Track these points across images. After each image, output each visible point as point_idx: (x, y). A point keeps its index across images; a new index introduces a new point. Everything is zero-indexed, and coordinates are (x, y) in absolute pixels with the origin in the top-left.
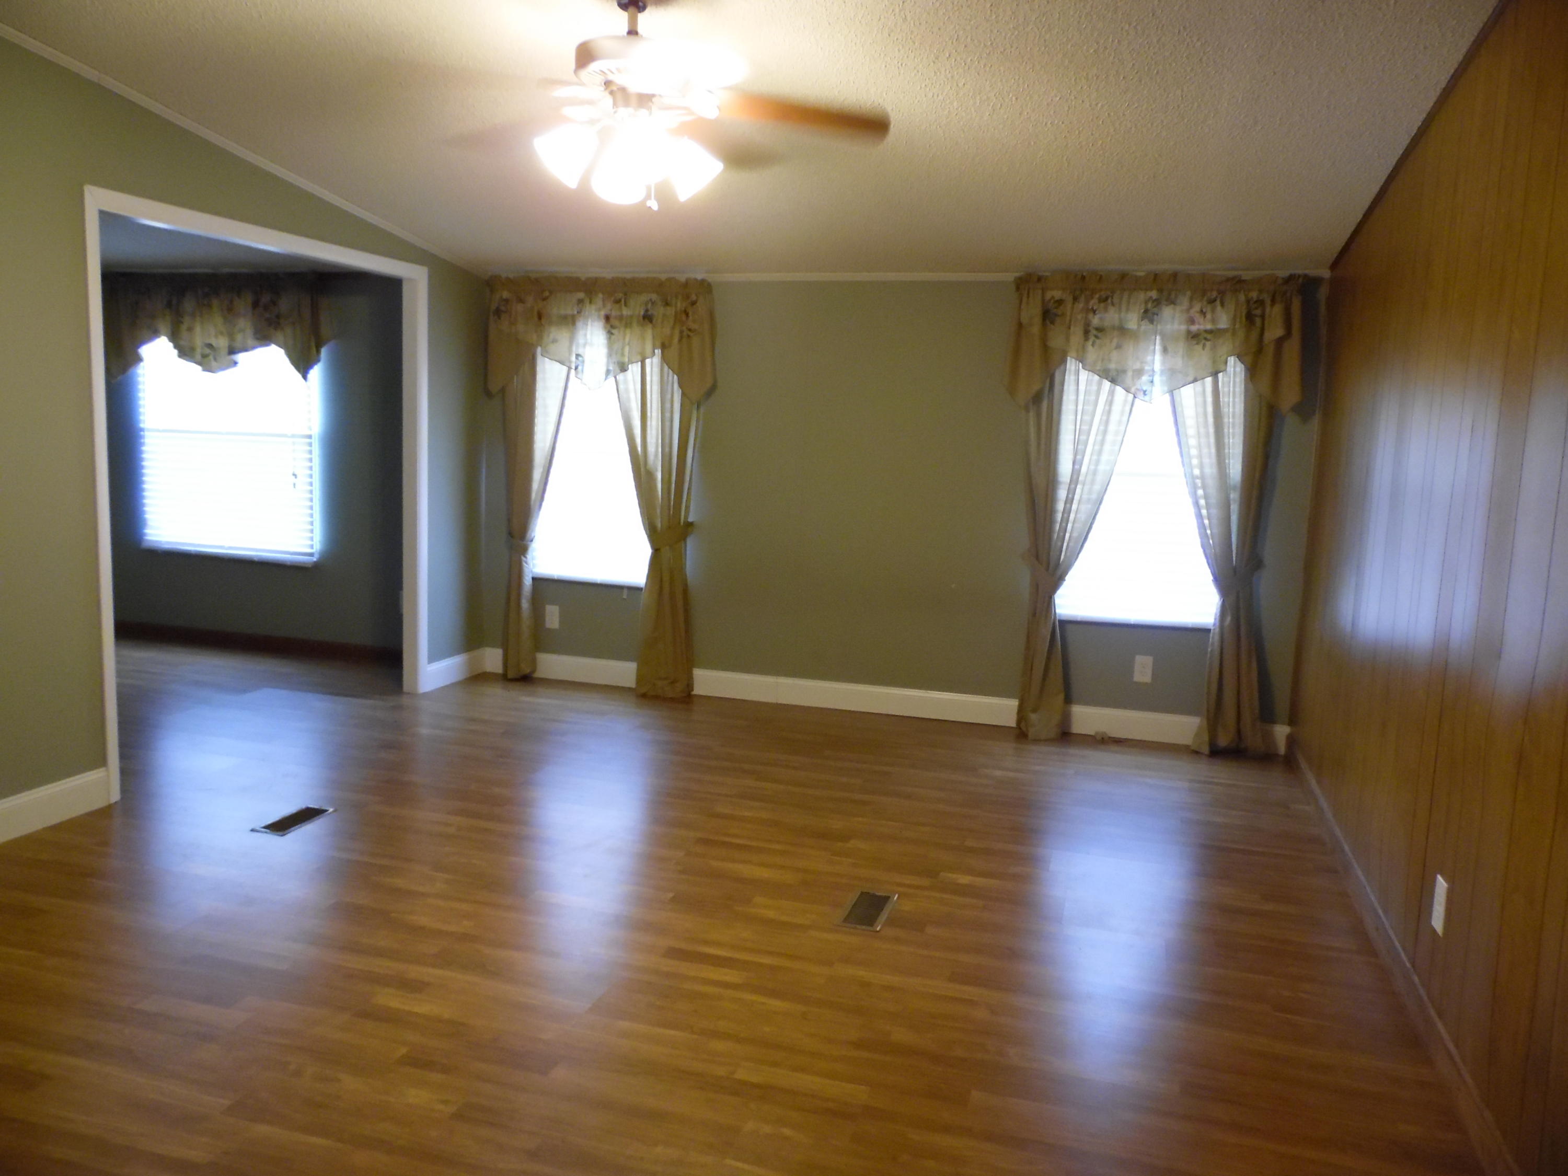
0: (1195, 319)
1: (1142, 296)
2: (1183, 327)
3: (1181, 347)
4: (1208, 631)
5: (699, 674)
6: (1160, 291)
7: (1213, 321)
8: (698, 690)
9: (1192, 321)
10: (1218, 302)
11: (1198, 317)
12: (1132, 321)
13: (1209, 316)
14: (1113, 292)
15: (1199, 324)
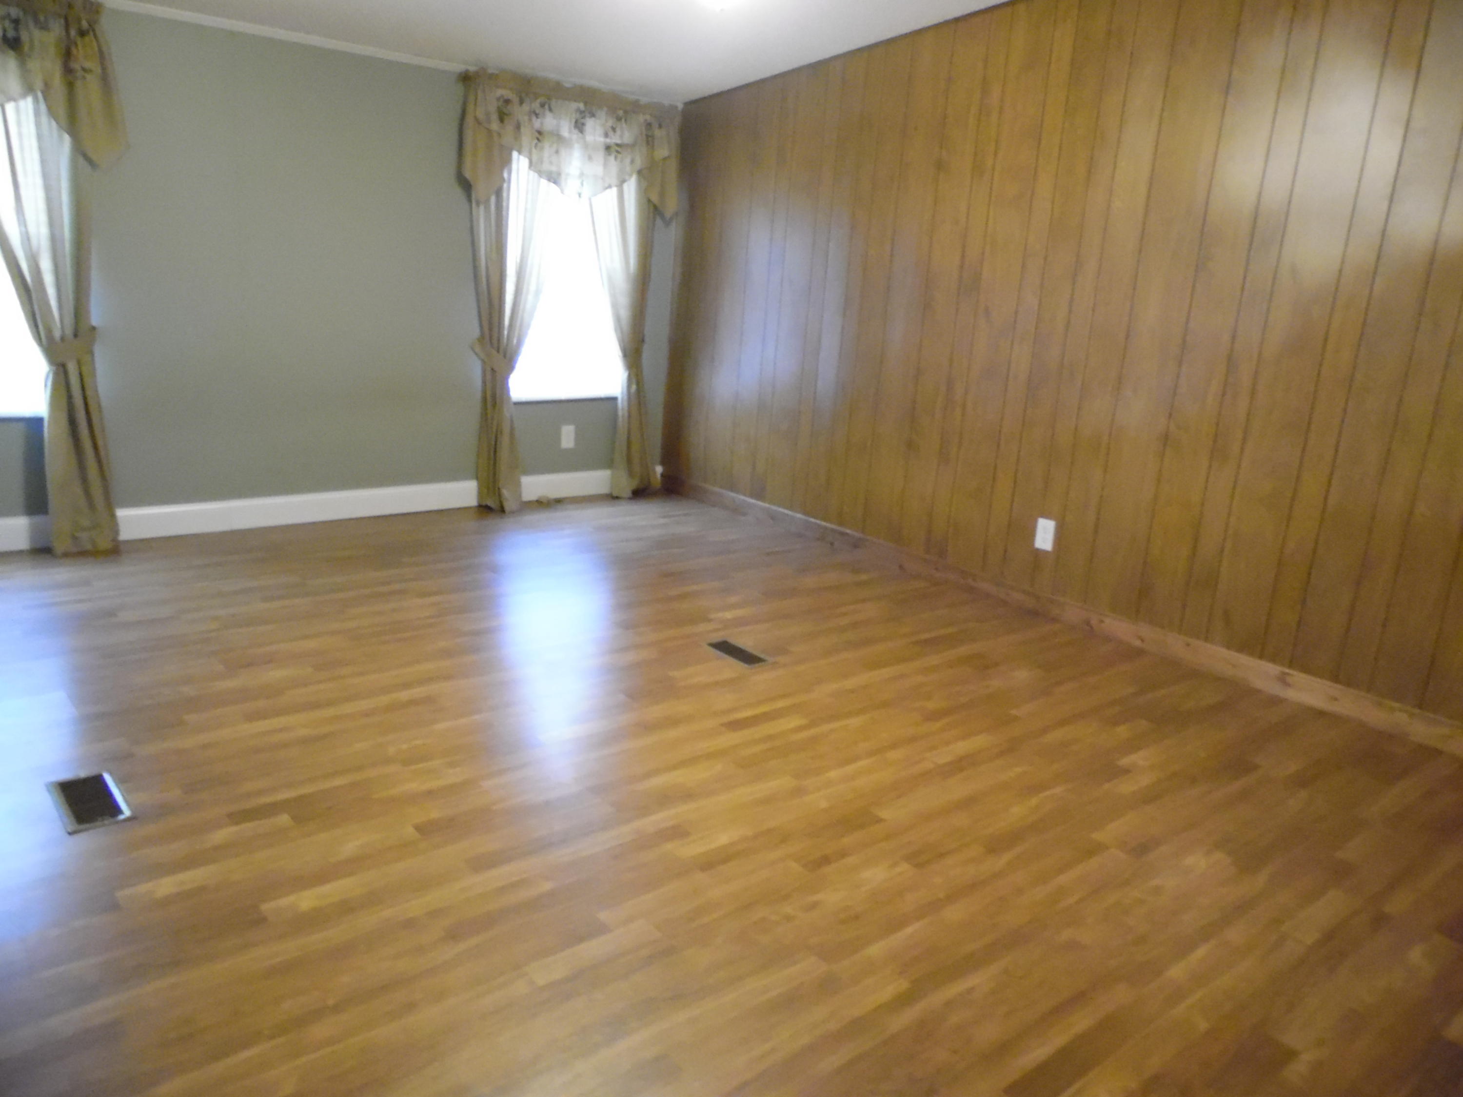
0: (609, 134)
1: (574, 105)
2: (602, 139)
3: (600, 155)
4: (614, 399)
5: (122, 513)
6: (586, 104)
7: (621, 136)
8: (125, 534)
9: (606, 135)
10: (623, 120)
11: (611, 133)
12: (566, 129)
13: (618, 132)
14: (549, 99)
15: (611, 138)
